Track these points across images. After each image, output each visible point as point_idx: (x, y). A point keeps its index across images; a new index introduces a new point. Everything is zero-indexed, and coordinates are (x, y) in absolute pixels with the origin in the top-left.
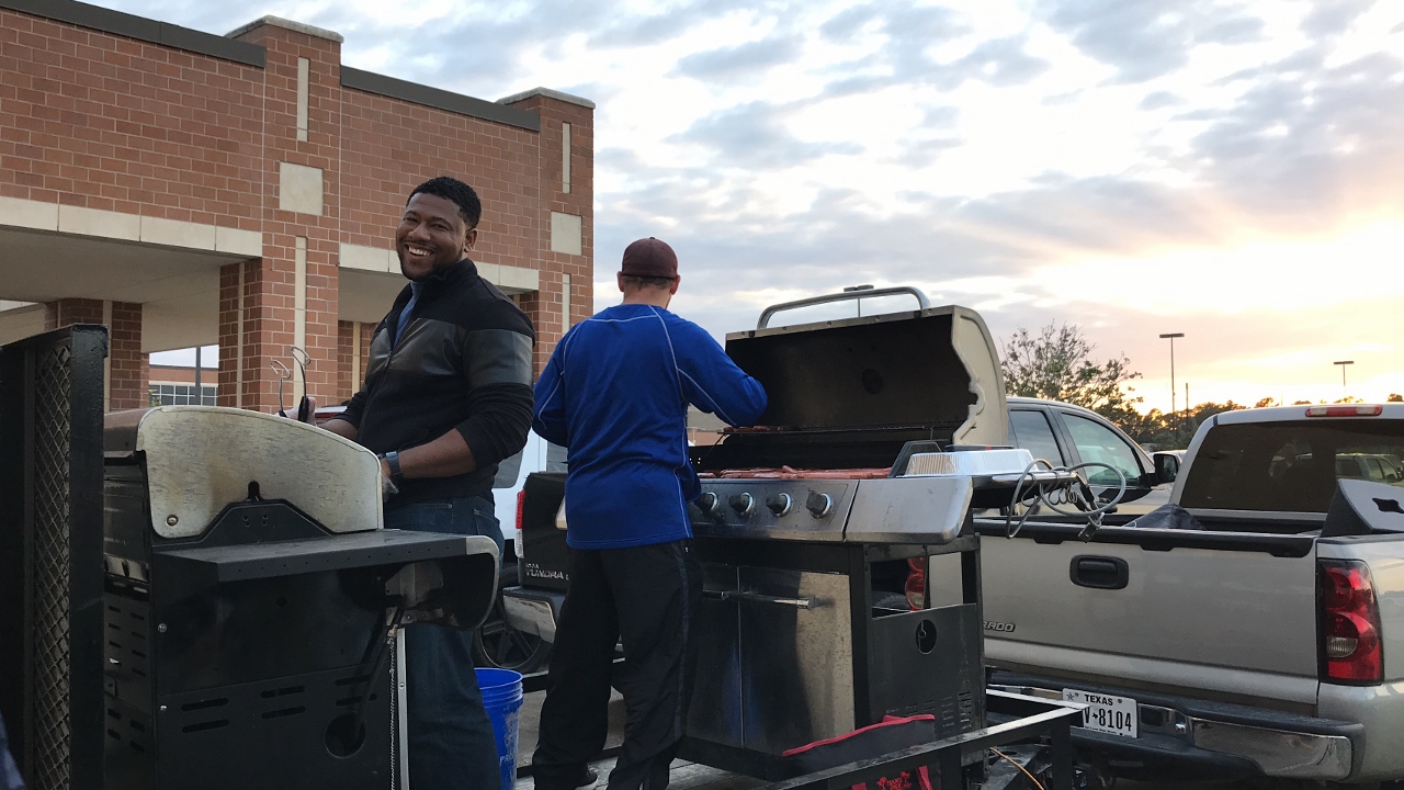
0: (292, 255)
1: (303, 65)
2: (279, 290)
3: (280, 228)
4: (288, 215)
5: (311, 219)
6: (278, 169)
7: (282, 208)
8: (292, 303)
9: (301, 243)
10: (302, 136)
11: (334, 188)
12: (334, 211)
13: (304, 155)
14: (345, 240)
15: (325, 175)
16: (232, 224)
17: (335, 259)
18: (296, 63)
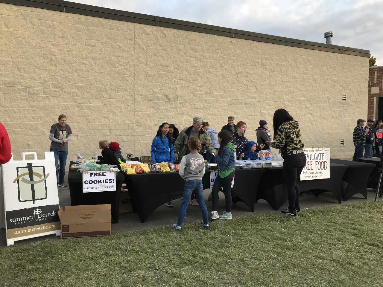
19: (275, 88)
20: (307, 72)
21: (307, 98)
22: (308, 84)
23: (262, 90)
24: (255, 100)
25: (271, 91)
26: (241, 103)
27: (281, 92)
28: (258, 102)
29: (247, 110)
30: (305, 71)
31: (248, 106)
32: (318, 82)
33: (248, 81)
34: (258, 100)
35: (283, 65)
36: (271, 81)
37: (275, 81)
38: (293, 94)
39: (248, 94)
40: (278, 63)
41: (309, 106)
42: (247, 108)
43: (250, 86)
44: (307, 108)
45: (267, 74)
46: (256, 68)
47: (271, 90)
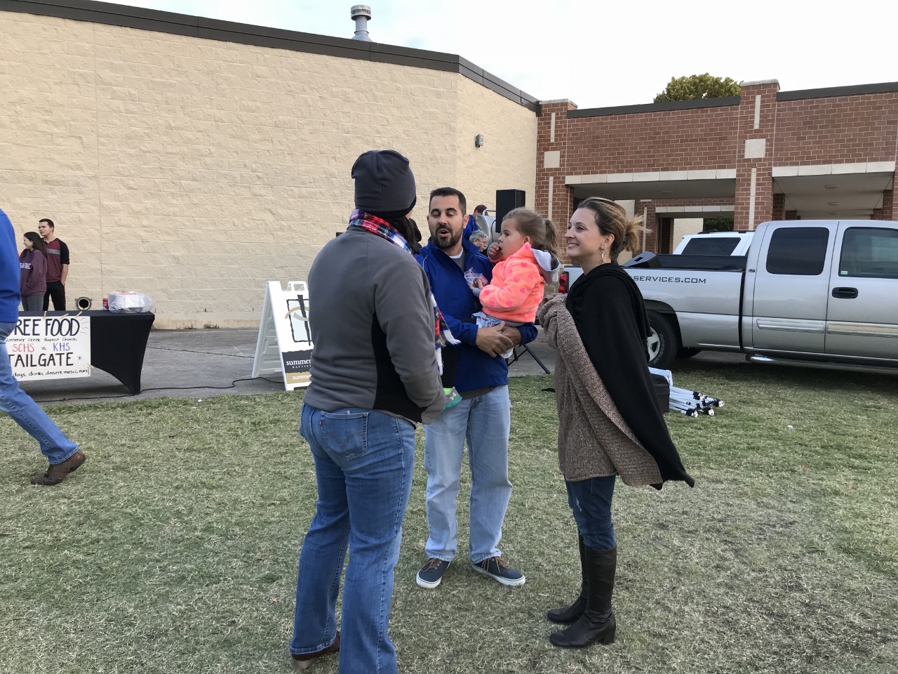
0: (750, 175)
1: (758, 98)
2: (743, 190)
3: (744, 166)
4: (749, 160)
5: (760, 160)
6: (744, 142)
7: (746, 157)
8: (749, 194)
9: (754, 170)
10: (756, 127)
11: (771, 145)
12: (771, 155)
13: (757, 135)
14: (775, 165)
15: (767, 141)
16: (724, 167)
17: (770, 174)
18: (755, 97)
19: (147, 144)
20: (250, 104)
21: (255, 171)
22: (258, 137)
23: (100, 147)
24: (79, 173)
25: (133, 151)
26: (32, 180)
27: (167, 153)
28: (90, 178)
29: (54, 196)
30: (244, 102)
31: (56, 188)
32: (291, 130)
33: (53, 123)
34: (91, 173)
35: (171, 85)
36: (131, 125)
37: (147, 126)
38: (208, 160)
39: (57, 157)
40: (154, 79)
41: (263, 192)
42: (54, 193)
43: (62, 137)
44: (258, 195)
45: (118, 107)
46: (79, 92)
47: (135, 148)
